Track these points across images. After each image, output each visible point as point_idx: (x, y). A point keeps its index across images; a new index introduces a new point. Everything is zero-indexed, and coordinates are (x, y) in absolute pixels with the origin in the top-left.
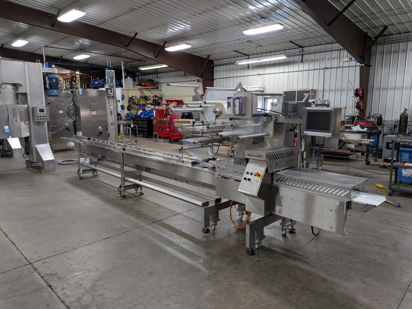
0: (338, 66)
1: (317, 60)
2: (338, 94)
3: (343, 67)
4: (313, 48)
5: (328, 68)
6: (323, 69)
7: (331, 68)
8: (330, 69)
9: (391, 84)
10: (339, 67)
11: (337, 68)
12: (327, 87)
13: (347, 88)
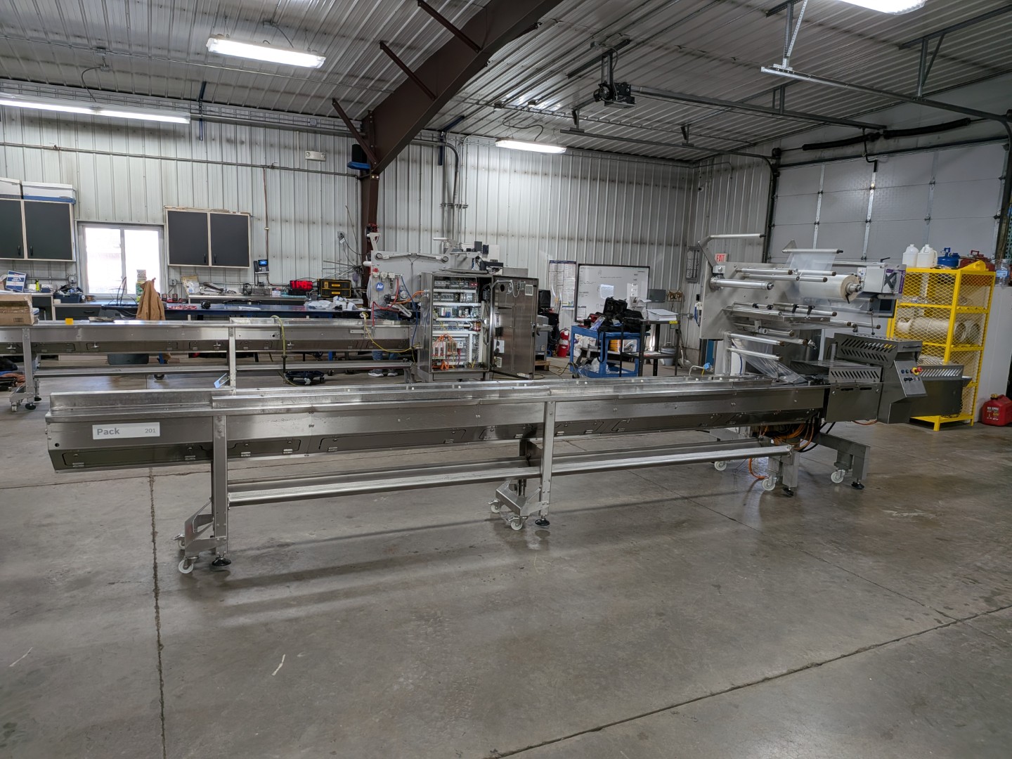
0: (297, 167)
1: (242, 143)
2: (303, 229)
3: (308, 171)
4: (228, 111)
5: (273, 167)
6: (263, 167)
7: (281, 168)
8: (277, 171)
9: (402, 221)
10: (299, 170)
11: (294, 170)
12: (275, 211)
13: (322, 218)
